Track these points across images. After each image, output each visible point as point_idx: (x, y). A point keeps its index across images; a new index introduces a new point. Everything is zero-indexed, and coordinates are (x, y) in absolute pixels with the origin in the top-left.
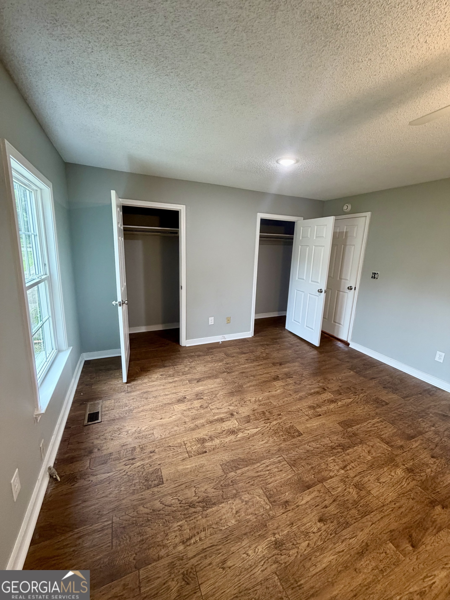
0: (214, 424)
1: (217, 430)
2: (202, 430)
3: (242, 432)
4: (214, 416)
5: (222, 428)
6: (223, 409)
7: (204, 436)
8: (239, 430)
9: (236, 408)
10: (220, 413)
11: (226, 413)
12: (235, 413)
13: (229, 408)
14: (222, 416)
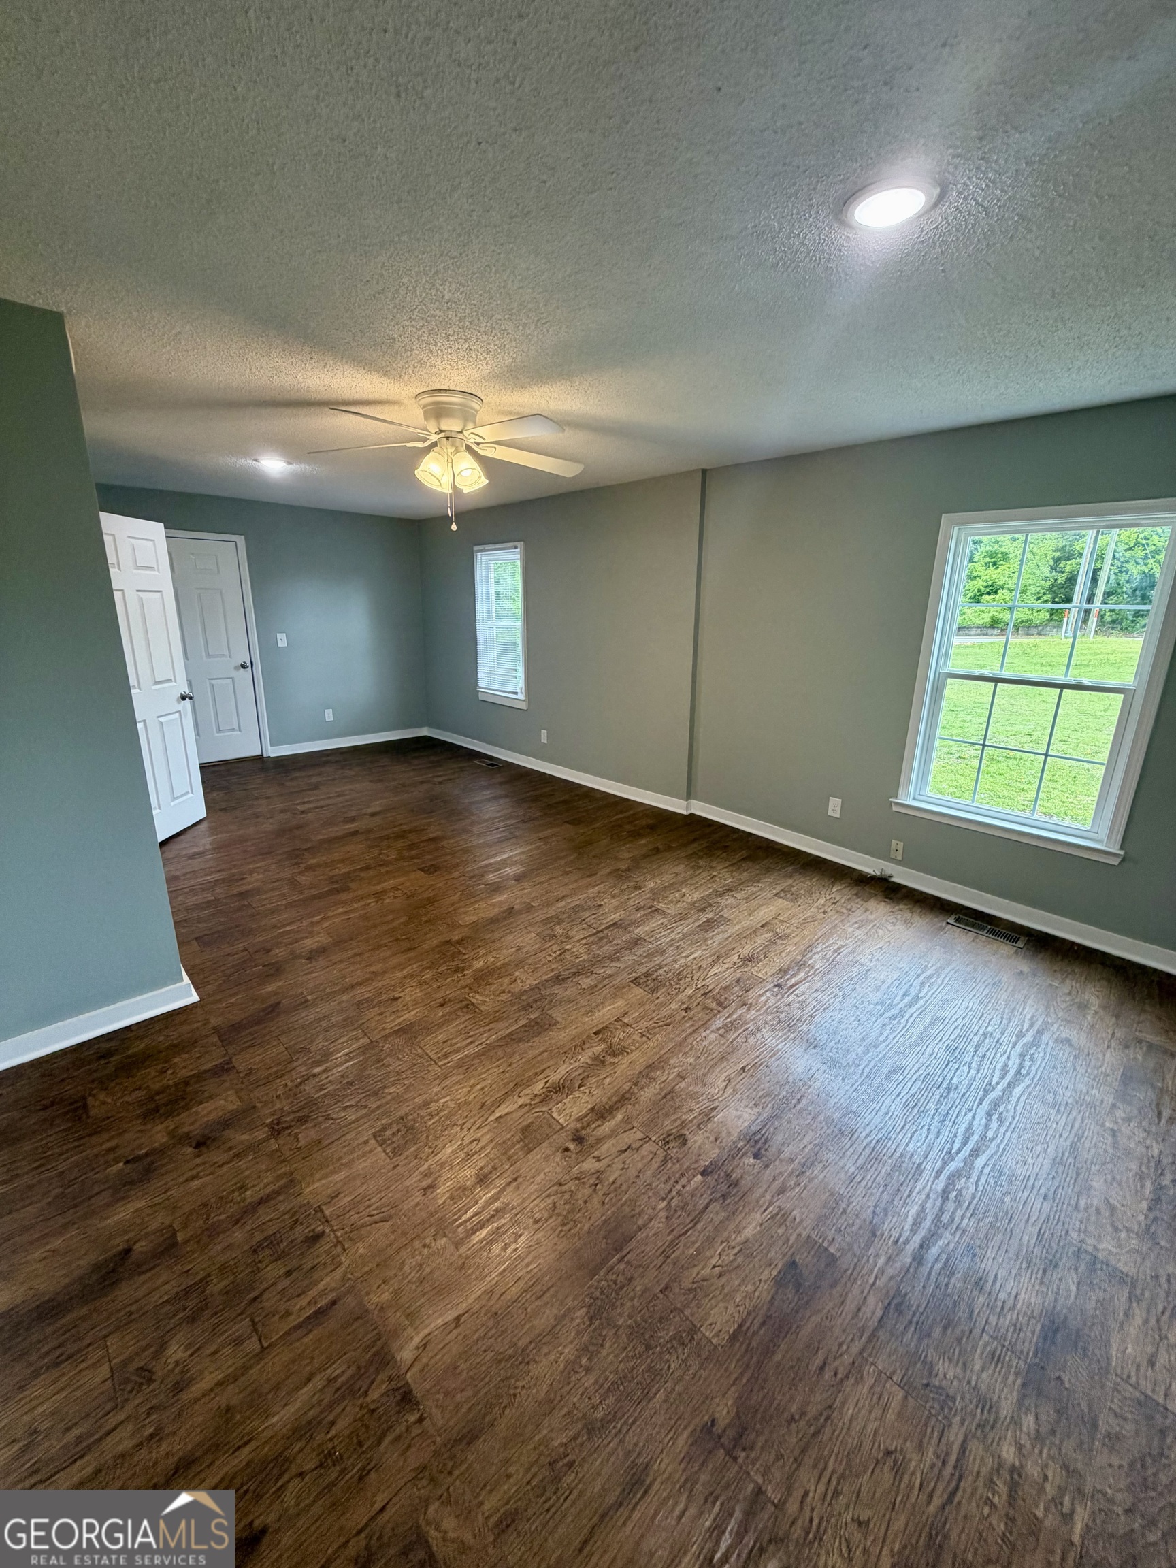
0: (614, 1094)
1: (597, 1082)
2: (631, 1073)
3: (536, 1095)
4: (627, 1120)
5: (587, 1091)
6: (614, 1151)
7: (616, 1061)
8: (545, 1099)
9: (575, 1170)
10: (614, 1133)
11: (600, 1140)
12: (572, 1146)
13: (598, 1159)
14: (607, 1127)
